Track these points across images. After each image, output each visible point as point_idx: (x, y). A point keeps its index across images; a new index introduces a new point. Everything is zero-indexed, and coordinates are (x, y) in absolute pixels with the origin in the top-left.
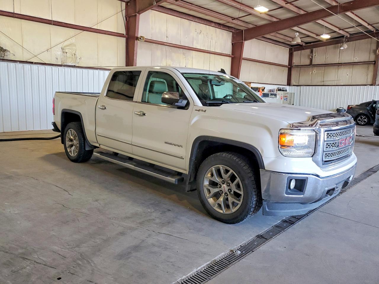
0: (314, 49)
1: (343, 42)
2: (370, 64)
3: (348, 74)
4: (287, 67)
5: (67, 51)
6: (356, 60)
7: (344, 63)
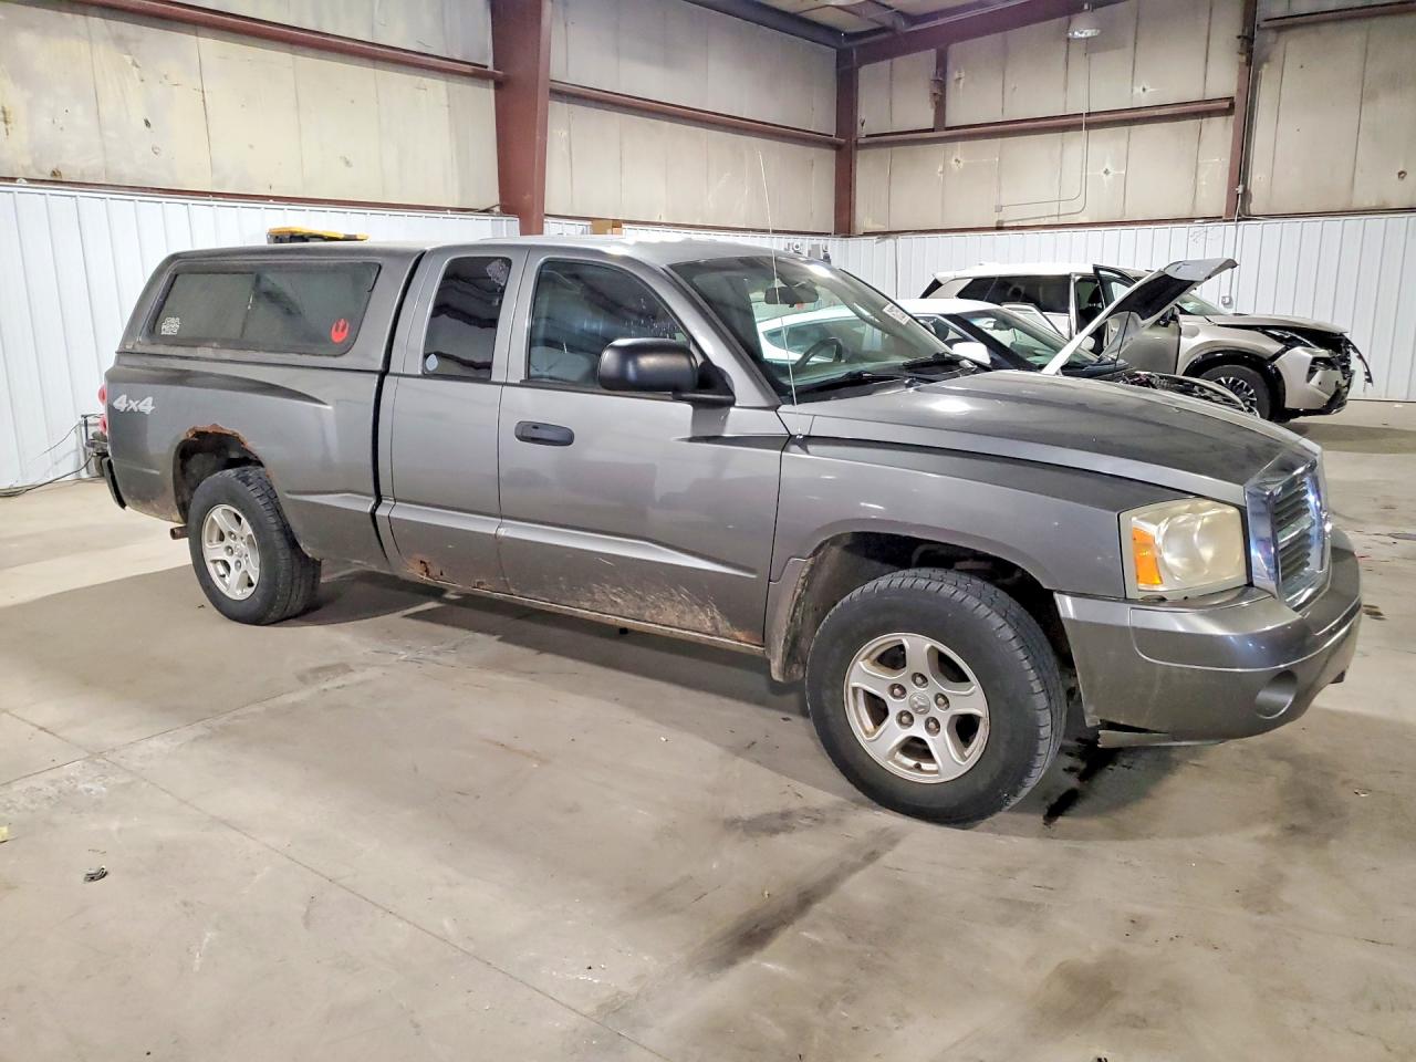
0: (952, 49)
2: (1209, 114)
3: (1107, 166)
4: (831, 143)
6: (1144, 95)
7: (1089, 114)
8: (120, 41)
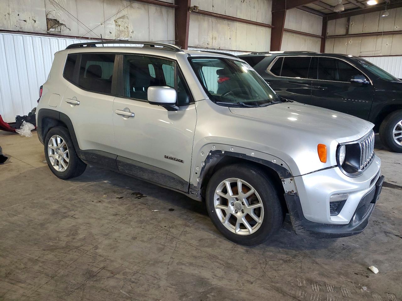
0: (351, 17)
1: (384, 9)
3: (387, 43)
4: (320, 38)
5: (120, 23)
6: (397, 28)
7: (384, 32)
8: (228, 24)
